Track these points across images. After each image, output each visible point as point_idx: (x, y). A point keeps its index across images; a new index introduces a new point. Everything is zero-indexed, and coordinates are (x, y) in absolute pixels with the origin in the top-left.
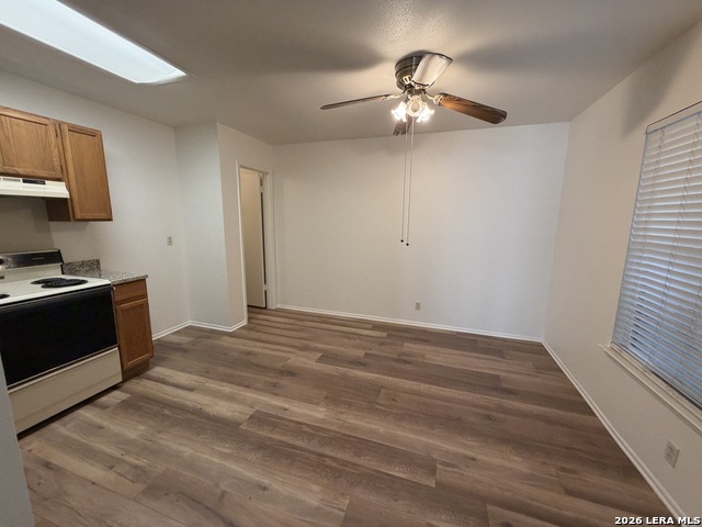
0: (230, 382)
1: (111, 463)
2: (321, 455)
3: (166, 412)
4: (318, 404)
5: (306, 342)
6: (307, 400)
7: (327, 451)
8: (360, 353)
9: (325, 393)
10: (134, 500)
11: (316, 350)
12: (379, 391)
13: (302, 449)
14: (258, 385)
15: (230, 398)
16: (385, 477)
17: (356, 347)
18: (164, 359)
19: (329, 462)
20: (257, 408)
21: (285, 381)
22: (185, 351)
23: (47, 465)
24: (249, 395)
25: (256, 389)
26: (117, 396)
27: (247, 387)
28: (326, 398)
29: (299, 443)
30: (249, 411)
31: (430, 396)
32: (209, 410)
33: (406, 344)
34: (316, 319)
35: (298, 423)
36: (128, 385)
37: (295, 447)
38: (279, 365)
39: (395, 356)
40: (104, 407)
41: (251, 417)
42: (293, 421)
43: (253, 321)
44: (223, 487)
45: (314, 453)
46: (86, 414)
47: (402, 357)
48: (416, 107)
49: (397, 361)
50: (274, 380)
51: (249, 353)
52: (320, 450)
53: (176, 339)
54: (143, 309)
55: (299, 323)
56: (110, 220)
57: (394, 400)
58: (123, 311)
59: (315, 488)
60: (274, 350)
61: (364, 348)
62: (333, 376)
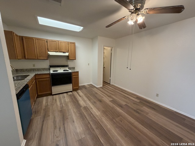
0: (87, 98)
1: (61, 104)
2: (89, 123)
3: (74, 99)
4: (99, 111)
5: (111, 95)
6: (98, 109)
7: (91, 123)
8: (124, 103)
9: (104, 109)
10: (58, 111)
11: (112, 98)
12: (119, 116)
13: (87, 119)
14: (92, 101)
15: (85, 101)
16: (97, 138)
17: (125, 101)
18: (81, 89)
19: (89, 125)
20: (87, 105)
21: (98, 103)
22: (86, 89)
23: (56, 100)
24: (88, 102)
25: (91, 102)
26: (71, 93)
27: (89, 100)
28: (103, 111)
29: (88, 118)
30: (85, 105)
31: (136, 127)
32: (79, 102)
33: (144, 107)
34: (120, 90)
35: (92, 113)
36: (73, 92)
37: (86, 118)
38: (100, 98)
39: (135, 109)
40: (67, 94)
41: (85, 107)
42: (91, 112)
43: (104, 86)
44: (69, 117)
45: (88, 121)
46: (65, 94)
47: (138, 110)
48: (132, 18)
49: (135, 111)
50: (96, 101)
51: (96, 93)
52: (90, 122)
53: (87, 86)
54: (77, 78)
55: (115, 90)
56: (75, 60)
57: (121, 121)
58: (74, 77)
59: (81, 129)
60: (102, 94)
61: (127, 102)
62: (110, 106)
